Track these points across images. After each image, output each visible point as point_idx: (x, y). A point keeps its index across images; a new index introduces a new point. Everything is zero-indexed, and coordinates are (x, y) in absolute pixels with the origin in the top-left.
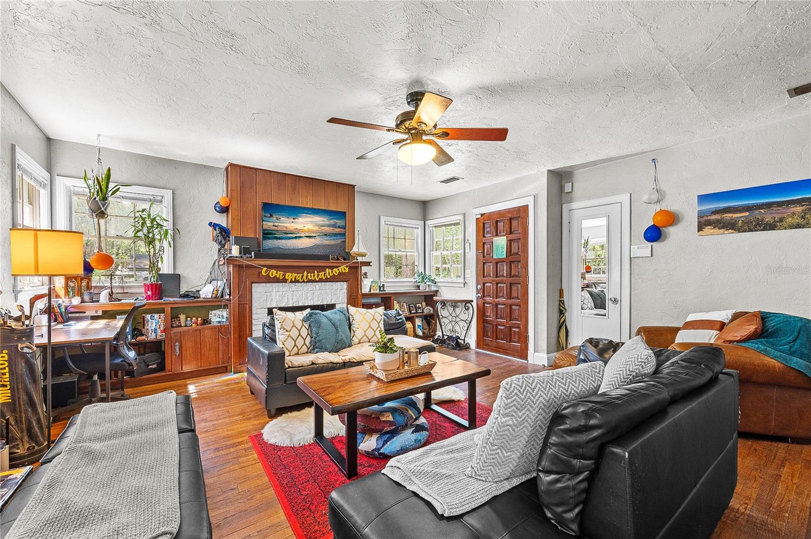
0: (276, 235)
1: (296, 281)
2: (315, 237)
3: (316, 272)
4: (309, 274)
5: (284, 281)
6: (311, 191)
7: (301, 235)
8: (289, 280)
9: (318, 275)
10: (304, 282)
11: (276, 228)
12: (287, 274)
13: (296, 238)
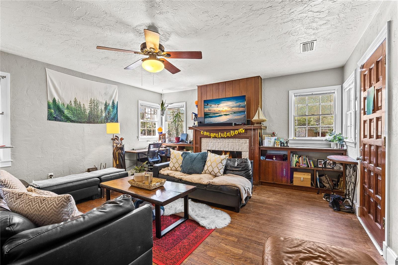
0: (210, 115)
1: (215, 137)
2: (229, 114)
3: (225, 132)
4: (222, 134)
5: (210, 137)
6: (232, 88)
7: (222, 114)
8: (212, 137)
9: (226, 134)
10: (219, 138)
11: (210, 111)
12: (211, 134)
13: (219, 116)
